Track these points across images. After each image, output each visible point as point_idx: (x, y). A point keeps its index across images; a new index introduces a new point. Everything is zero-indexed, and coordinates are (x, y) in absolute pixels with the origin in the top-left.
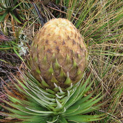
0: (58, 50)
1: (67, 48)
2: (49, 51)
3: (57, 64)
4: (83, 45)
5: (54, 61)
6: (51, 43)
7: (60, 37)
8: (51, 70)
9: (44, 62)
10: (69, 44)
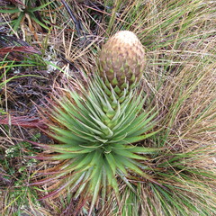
0: (127, 53)
1: (133, 52)
2: (121, 54)
3: (127, 64)
4: (143, 50)
5: (125, 62)
6: (122, 49)
7: (128, 45)
8: (122, 68)
9: (117, 63)
10: (134, 49)
